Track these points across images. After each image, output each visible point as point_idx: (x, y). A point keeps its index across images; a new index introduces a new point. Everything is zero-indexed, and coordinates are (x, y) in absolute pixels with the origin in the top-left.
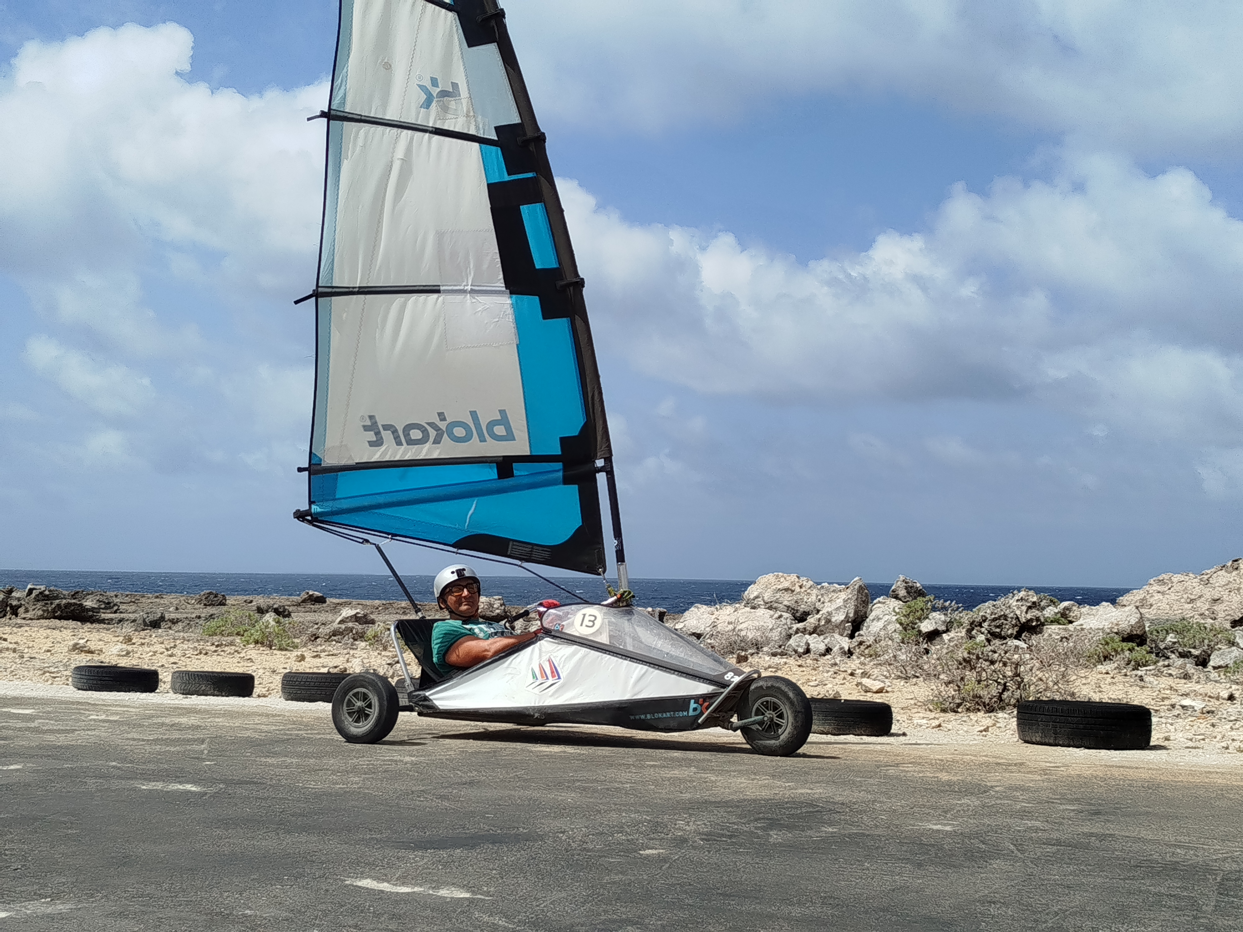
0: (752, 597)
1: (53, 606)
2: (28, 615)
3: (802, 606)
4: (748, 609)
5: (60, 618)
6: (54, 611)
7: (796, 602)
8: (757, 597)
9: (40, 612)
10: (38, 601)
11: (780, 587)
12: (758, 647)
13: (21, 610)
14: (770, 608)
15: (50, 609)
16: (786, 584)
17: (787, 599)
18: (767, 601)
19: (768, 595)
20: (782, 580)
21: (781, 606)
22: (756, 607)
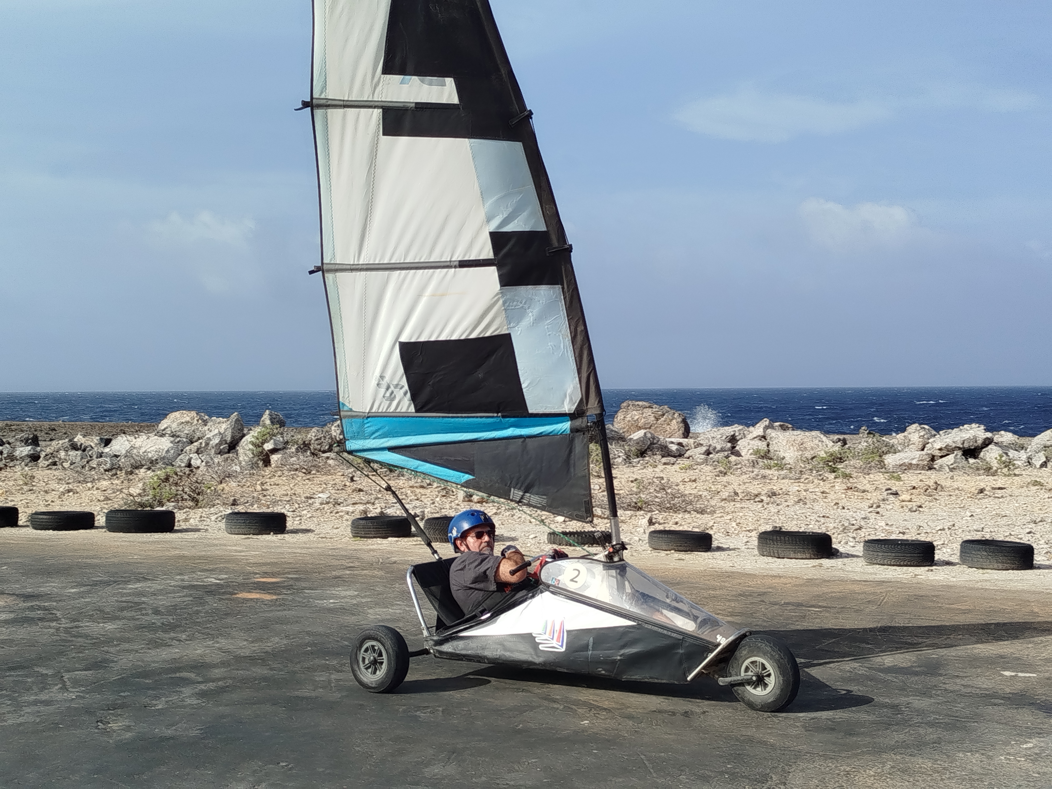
0: (163, 428)
4: (156, 437)
7: (194, 431)
8: (167, 428)
11: (183, 421)
14: (173, 436)
16: (188, 419)
17: (185, 430)
18: (173, 431)
19: (174, 426)
20: (185, 416)
21: (182, 434)
22: (163, 435)
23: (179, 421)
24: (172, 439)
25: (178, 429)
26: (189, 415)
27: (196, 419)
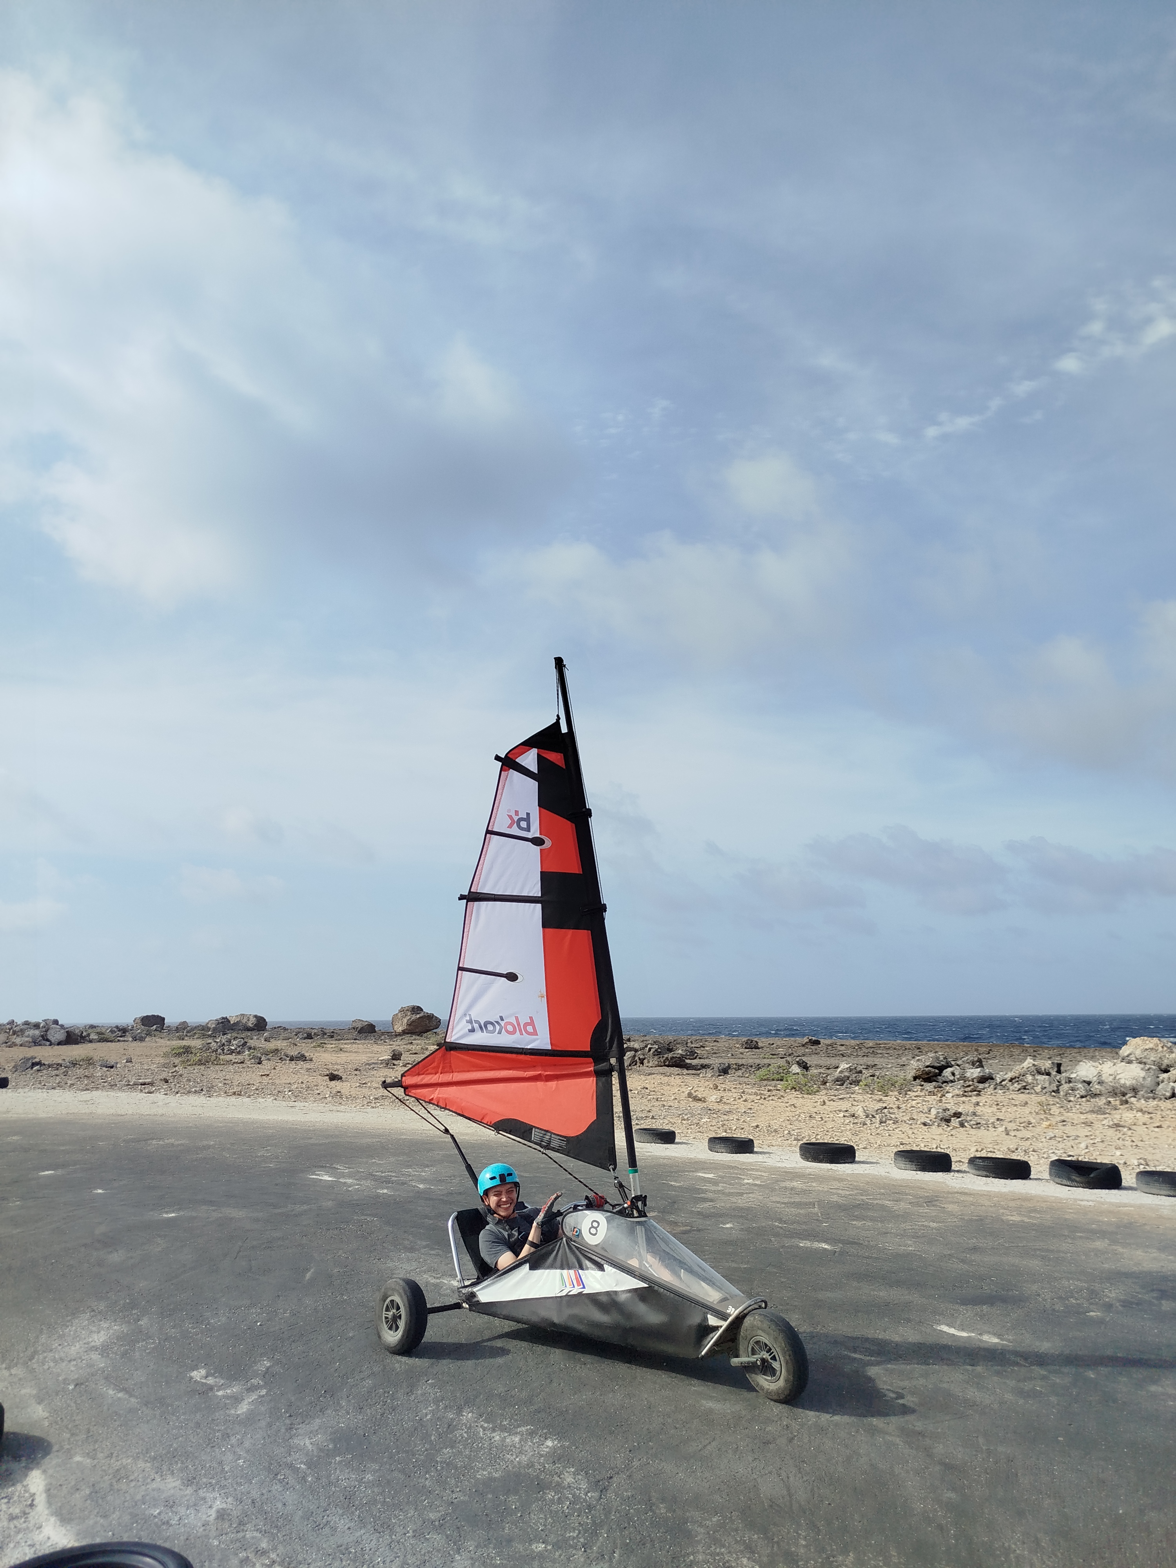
0: (1126, 1054)
1: (664, 1059)
2: (650, 1065)
3: (1165, 1061)
4: (1123, 1064)
5: (668, 1066)
6: (664, 1062)
7: (1160, 1058)
8: (1130, 1054)
9: (657, 1063)
10: (655, 1055)
11: (1147, 1047)
12: (1135, 1090)
13: (645, 1061)
14: (1140, 1063)
15: (662, 1061)
16: (1151, 1046)
17: (1153, 1057)
18: (1138, 1057)
19: (1138, 1053)
20: (1147, 1042)
21: (1149, 1061)
22: (1130, 1062)
23: (1142, 1048)
24: (1142, 1066)
25: (1143, 1056)
26: (1152, 1041)
27: (1160, 1046)
